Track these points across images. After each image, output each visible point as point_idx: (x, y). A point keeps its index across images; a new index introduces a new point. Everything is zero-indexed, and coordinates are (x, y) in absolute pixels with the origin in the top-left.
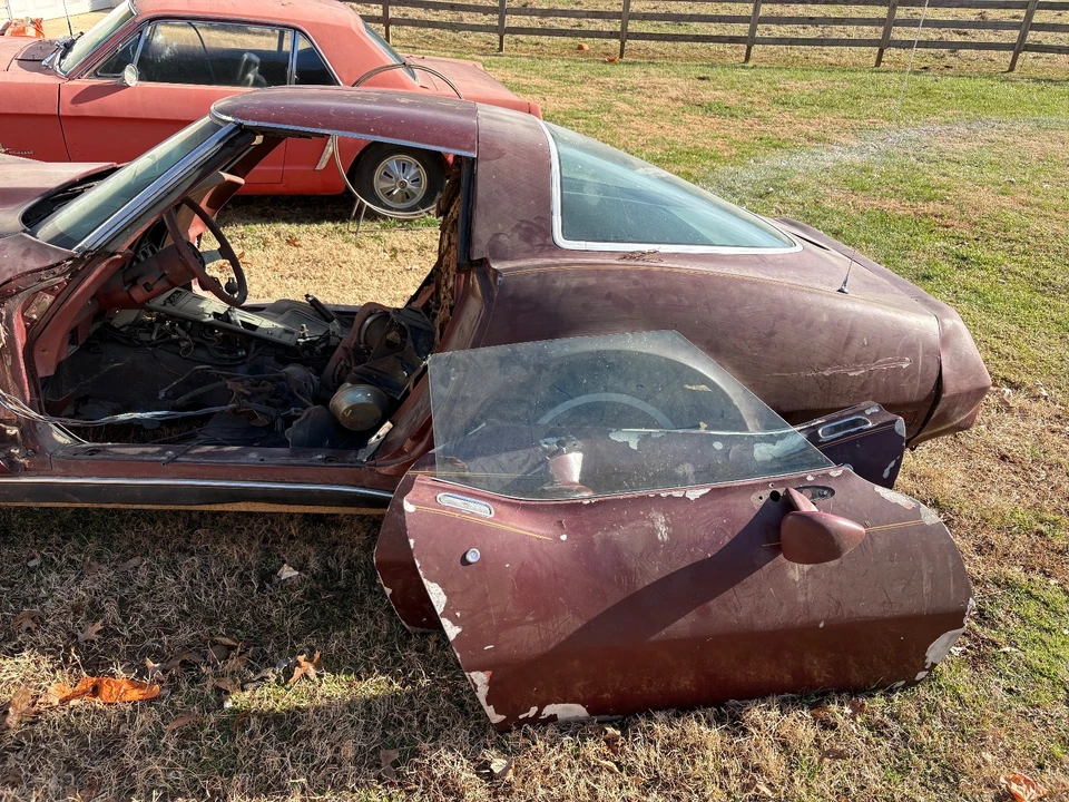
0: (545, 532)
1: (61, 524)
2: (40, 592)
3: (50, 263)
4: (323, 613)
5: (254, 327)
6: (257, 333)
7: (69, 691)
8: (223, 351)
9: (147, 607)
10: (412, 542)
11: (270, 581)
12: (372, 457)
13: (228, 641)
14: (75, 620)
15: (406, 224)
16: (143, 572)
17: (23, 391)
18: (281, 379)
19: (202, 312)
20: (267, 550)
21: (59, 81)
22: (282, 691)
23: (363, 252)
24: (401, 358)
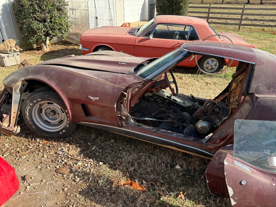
0: (268, 181)
1: (127, 140)
2: (121, 156)
3: (140, 81)
4: (186, 181)
5: (176, 101)
6: (177, 102)
7: (125, 183)
8: (167, 105)
9: (144, 167)
10: (225, 173)
11: (173, 168)
12: (206, 142)
13: (162, 181)
14: (128, 165)
15: (210, 76)
16: (143, 157)
17: (128, 109)
18: (182, 115)
19: (164, 95)
20: (173, 159)
21: (136, 37)
22: (175, 200)
23: (199, 83)
24: (217, 116)
